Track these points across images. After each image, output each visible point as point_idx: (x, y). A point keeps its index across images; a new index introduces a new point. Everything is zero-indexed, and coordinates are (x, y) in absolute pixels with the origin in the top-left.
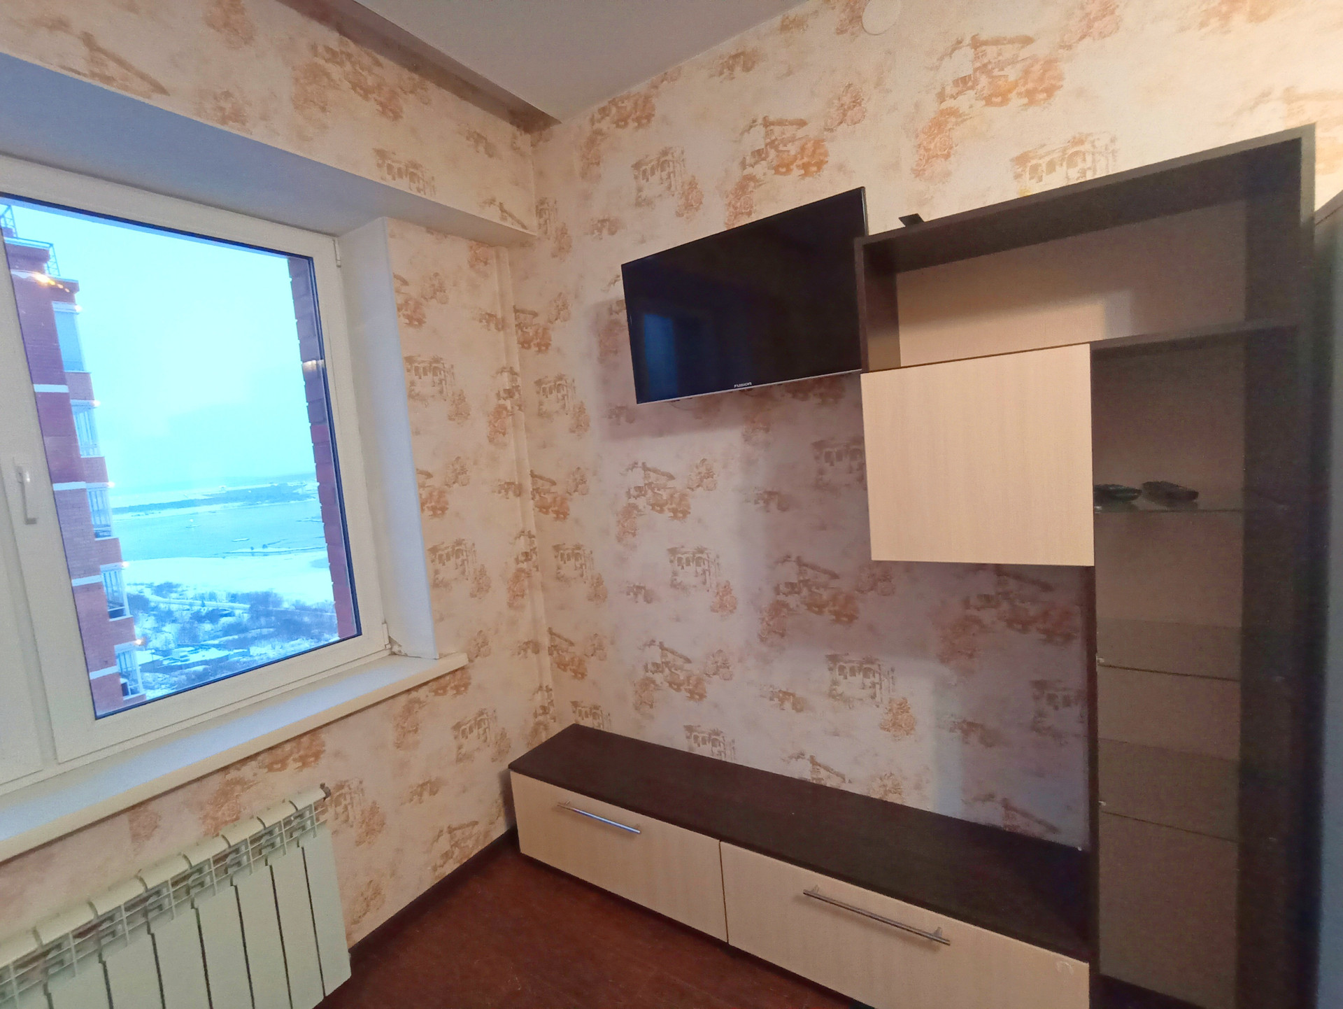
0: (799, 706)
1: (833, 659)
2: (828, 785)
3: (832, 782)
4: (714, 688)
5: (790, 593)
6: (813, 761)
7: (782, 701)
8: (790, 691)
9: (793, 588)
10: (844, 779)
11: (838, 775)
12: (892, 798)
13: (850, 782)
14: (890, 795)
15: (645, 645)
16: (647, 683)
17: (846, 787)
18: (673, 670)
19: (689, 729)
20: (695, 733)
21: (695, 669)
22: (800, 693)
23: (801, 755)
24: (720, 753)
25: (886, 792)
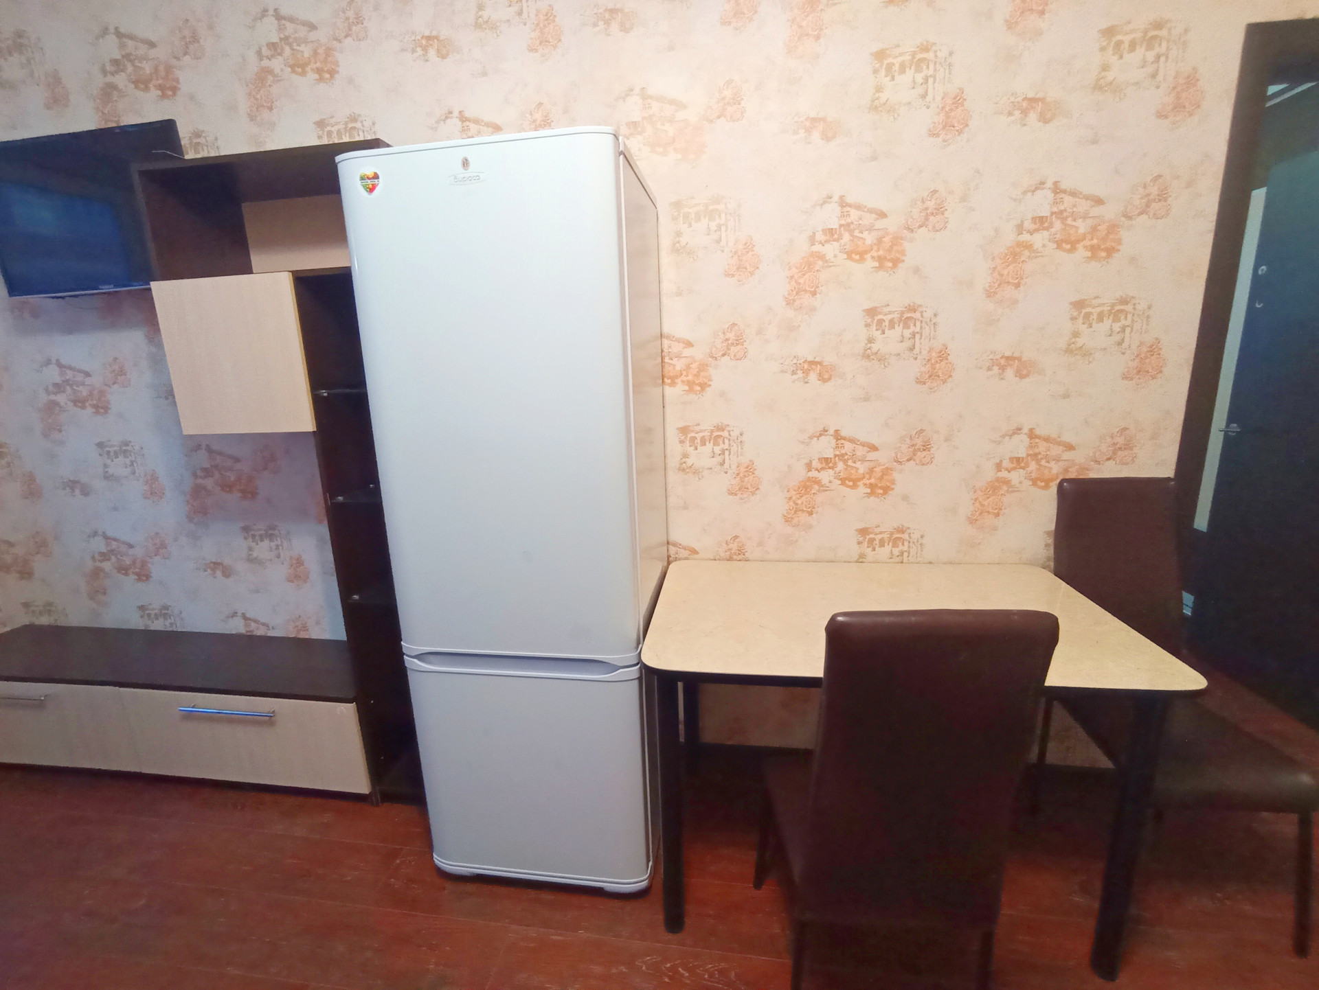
0: (227, 572)
1: (246, 529)
2: (258, 634)
3: (261, 632)
4: (157, 569)
5: (206, 477)
6: (244, 617)
7: (214, 570)
8: (219, 561)
9: (207, 472)
10: (268, 627)
11: (264, 624)
12: (303, 635)
13: (273, 628)
14: (302, 633)
15: (89, 537)
16: (96, 573)
17: (271, 634)
18: (119, 557)
19: (142, 608)
20: (148, 612)
21: (138, 552)
22: (227, 561)
23: (234, 614)
24: (171, 624)
25: (298, 631)
